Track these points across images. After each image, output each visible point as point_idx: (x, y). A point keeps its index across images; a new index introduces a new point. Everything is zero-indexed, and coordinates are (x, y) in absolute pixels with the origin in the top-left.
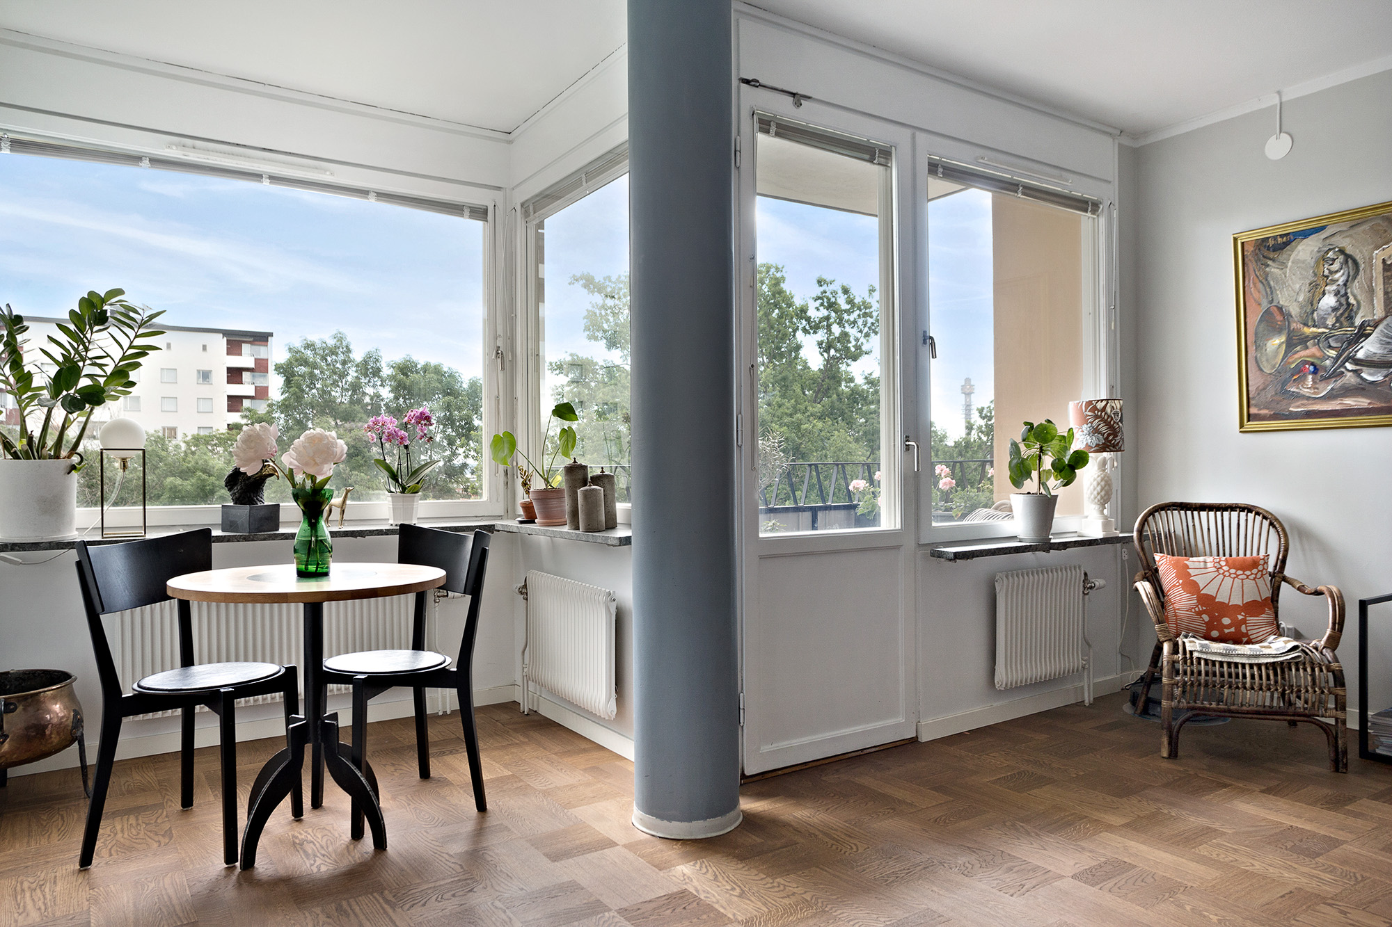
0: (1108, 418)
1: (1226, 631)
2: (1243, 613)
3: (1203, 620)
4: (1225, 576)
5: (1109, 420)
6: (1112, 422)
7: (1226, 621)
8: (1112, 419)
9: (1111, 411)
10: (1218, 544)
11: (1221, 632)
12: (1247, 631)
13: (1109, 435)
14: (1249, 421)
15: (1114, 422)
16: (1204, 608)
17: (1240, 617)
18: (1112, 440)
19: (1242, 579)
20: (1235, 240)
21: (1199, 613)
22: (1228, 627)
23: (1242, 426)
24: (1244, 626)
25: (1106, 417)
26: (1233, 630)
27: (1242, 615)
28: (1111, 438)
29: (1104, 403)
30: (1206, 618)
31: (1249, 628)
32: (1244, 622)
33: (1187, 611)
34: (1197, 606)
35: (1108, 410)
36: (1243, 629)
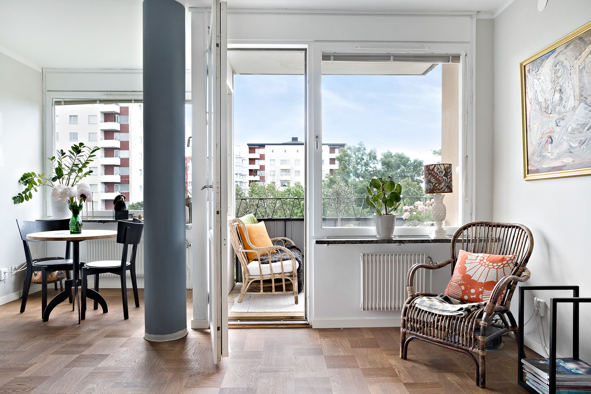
0: (435, 175)
1: (472, 297)
2: (483, 288)
3: (461, 289)
4: (482, 265)
5: (436, 175)
6: (438, 177)
7: (473, 291)
8: (438, 175)
9: (437, 170)
10: (501, 247)
11: (469, 297)
12: (482, 298)
13: (436, 184)
14: (528, 174)
15: (439, 177)
16: (464, 282)
17: (480, 290)
18: (437, 186)
19: (490, 268)
20: (521, 64)
21: (460, 285)
22: (473, 294)
23: (525, 177)
24: (481, 295)
25: (434, 174)
26: (475, 296)
27: (482, 289)
28: (437, 185)
29: (433, 166)
30: (463, 288)
31: (483, 297)
32: (482, 292)
33: (455, 283)
34: (461, 281)
35: (436, 170)
36: (480, 297)
